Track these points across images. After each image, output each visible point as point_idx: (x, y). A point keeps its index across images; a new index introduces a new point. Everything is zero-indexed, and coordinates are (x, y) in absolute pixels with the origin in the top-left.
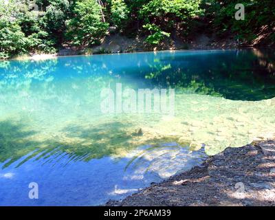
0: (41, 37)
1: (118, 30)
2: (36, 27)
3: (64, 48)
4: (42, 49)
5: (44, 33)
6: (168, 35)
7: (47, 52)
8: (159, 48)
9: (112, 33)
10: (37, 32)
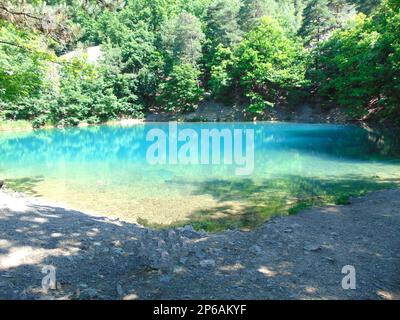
0: (131, 101)
1: (212, 96)
2: (127, 91)
3: (151, 113)
4: (130, 113)
5: (135, 97)
6: (272, 105)
7: (135, 117)
8: (260, 118)
9: (207, 99)
10: (127, 95)
